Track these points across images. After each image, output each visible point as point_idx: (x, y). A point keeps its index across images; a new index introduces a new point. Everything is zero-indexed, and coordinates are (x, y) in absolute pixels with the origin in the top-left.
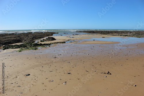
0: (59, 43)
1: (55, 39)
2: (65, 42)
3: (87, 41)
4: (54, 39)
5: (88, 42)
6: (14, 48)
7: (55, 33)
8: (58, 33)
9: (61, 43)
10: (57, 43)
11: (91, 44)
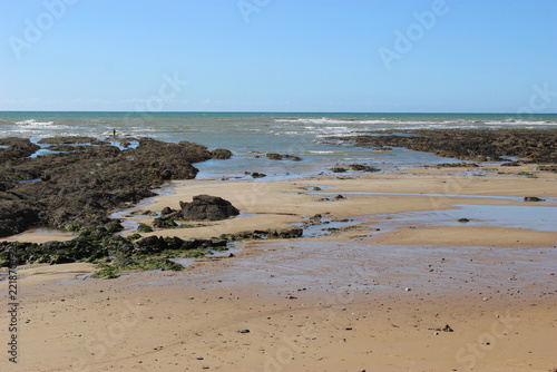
0: (265, 233)
1: (235, 212)
2: (297, 233)
3: (423, 227)
4: (224, 209)
5: (423, 235)
6: (53, 258)
7: (207, 156)
8: (225, 155)
9: (276, 235)
10: (258, 234)
11: (435, 245)
